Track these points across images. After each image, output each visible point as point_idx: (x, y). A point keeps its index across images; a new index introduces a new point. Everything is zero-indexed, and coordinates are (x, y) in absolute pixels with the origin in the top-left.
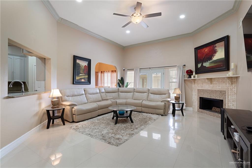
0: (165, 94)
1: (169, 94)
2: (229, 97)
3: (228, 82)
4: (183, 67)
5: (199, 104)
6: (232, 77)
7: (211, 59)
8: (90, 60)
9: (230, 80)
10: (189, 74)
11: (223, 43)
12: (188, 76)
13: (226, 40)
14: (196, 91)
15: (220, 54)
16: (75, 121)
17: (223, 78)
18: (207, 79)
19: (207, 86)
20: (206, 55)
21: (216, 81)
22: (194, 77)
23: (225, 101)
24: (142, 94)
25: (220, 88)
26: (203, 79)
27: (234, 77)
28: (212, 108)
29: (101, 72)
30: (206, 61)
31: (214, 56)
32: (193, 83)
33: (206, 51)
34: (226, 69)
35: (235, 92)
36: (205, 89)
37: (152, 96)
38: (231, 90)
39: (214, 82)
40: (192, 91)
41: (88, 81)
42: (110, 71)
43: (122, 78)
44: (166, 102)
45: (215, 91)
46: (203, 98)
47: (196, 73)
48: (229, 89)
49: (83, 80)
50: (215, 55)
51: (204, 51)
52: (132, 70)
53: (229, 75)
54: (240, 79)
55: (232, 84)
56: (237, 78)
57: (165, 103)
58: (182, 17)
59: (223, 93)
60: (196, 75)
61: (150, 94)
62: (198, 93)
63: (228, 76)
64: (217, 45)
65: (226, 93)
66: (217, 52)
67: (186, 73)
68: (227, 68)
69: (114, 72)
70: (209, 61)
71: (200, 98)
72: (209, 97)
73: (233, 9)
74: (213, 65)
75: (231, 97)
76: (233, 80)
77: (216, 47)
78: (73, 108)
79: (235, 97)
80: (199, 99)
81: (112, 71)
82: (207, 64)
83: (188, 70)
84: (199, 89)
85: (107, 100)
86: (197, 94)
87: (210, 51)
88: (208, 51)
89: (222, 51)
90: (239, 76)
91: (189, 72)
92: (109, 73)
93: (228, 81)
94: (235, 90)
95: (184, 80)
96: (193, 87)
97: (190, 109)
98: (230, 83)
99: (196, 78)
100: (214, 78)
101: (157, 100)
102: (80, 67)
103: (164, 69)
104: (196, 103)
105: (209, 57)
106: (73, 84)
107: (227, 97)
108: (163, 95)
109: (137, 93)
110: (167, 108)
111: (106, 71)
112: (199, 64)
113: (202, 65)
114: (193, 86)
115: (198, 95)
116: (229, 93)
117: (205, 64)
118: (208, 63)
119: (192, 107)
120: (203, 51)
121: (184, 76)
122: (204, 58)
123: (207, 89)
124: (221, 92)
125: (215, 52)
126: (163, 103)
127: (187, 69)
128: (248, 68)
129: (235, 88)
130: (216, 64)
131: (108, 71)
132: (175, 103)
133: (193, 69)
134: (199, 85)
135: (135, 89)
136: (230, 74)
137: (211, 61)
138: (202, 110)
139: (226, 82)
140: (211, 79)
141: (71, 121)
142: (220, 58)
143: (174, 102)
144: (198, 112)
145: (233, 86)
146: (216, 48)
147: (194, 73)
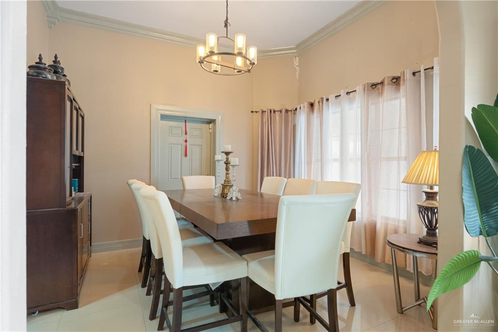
29: (306, 104)
42: (359, 88)
81: (374, 86)
111: (332, 98)
131: (343, 93)
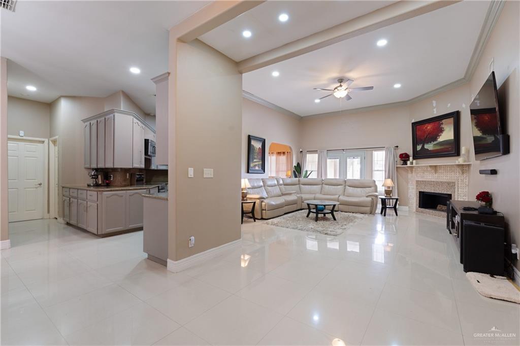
0: (370, 187)
1: (376, 187)
2: (460, 190)
3: (458, 171)
4: (395, 149)
5: (418, 201)
6: (463, 165)
7: (435, 139)
8: (265, 140)
9: (460, 168)
10: (403, 159)
11: (451, 120)
12: (402, 162)
13: (456, 116)
14: (415, 183)
15: (447, 134)
16: (264, 217)
17: (452, 165)
18: (430, 166)
19: (430, 177)
20: (429, 134)
21: (443, 169)
22: (412, 163)
23: (454, 195)
24: (336, 187)
25: (447, 178)
26: (424, 166)
27: (466, 165)
28: (437, 206)
30: (429, 142)
31: (439, 136)
32: (410, 171)
33: (428, 128)
34: (456, 155)
35: (467, 183)
36: (428, 180)
37: (350, 190)
38: (462, 181)
39: (440, 171)
40: (408, 183)
41: (262, 168)
43: (298, 164)
44: (373, 197)
45: (441, 182)
46: (423, 192)
47: (414, 159)
48: (460, 180)
49: (257, 168)
50: (441, 135)
51: (426, 128)
52: (314, 152)
53: (459, 162)
54: (472, 168)
55: (463, 173)
56: (469, 165)
57: (372, 199)
58: (397, 86)
59: (451, 184)
60: (414, 161)
61: (347, 187)
62: (417, 186)
63: (457, 163)
64: (444, 121)
65: (455, 185)
66: (443, 131)
67: (400, 157)
68: (458, 153)
69: (282, 155)
70: (432, 142)
71: (420, 192)
72: (433, 191)
73: (464, 79)
74: (438, 148)
75: (462, 190)
76: (464, 169)
77: (442, 124)
78: (262, 202)
79: (467, 190)
80: (418, 194)
82: (429, 147)
83: (402, 153)
84: (418, 181)
85: (290, 194)
86: (415, 187)
87: (434, 129)
88: (431, 128)
89: (450, 130)
90: (471, 164)
91: (404, 156)
92: (273, 155)
93: (458, 169)
94: (467, 181)
95: (397, 167)
96: (409, 177)
97: (406, 208)
98: (460, 172)
99: (414, 165)
100: (439, 166)
101: (359, 195)
102: (254, 150)
103: (366, 152)
104: (414, 200)
105: (433, 137)
106: (248, 172)
107: (456, 190)
108: (367, 188)
109: (328, 186)
110: (375, 206)
112: (419, 145)
113: (423, 147)
114: (410, 175)
115: (417, 189)
116: (459, 185)
117: (427, 146)
118: (432, 145)
119: (408, 206)
120: (424, 128)
121: (396, 161)
122: (425, 137)
123: (430, 180)
124: (449, 183)
125: (441, 131)
126: (369, 199)
127: (401, 151)
128: (476, 154)
129: (467, 178)
130: (442, 147)
132: (385, 199)
133: (410, 153)
134: (418, 175)
135: (323, 180)
136: (460, 160)
137: (435, 143)
138: (422, 209)
139: (456, 171)
140: (436, 166)
141: (260, 218)
142: (447, 139)
143: (384, 197)
144: (417, 211)
145: (465, 175)
146: (443, 126)
147: (411, 158)
